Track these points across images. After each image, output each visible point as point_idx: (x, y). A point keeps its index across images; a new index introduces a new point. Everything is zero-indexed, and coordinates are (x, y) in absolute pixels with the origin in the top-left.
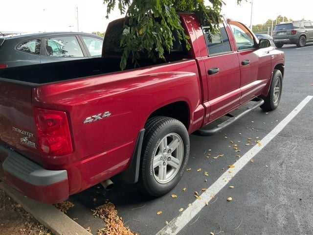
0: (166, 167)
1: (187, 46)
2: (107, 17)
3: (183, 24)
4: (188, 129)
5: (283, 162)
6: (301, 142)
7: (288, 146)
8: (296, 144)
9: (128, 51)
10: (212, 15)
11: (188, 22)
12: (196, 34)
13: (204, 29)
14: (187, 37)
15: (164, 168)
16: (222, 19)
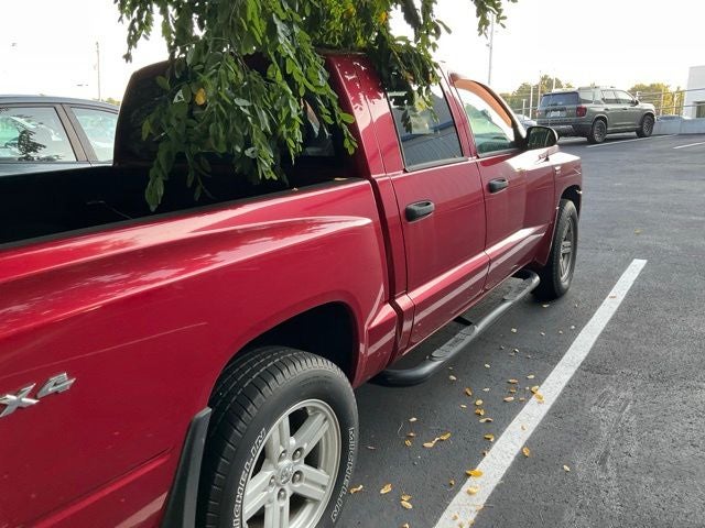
0: (286, 504)
1: (347, 143)
2: (128, 57)
3: (334, 82)
4: (351, 381)
5: (607, 453)
6: (641, 390)
7: (611, 403)
8: (629, 394)
9: (169, 153)
10: (412, 61)
11: (349, 78)
12: (370, 112)
13: (391, 98)
14: (345, 117)
15: (282, 509)
16: (438, 72)
